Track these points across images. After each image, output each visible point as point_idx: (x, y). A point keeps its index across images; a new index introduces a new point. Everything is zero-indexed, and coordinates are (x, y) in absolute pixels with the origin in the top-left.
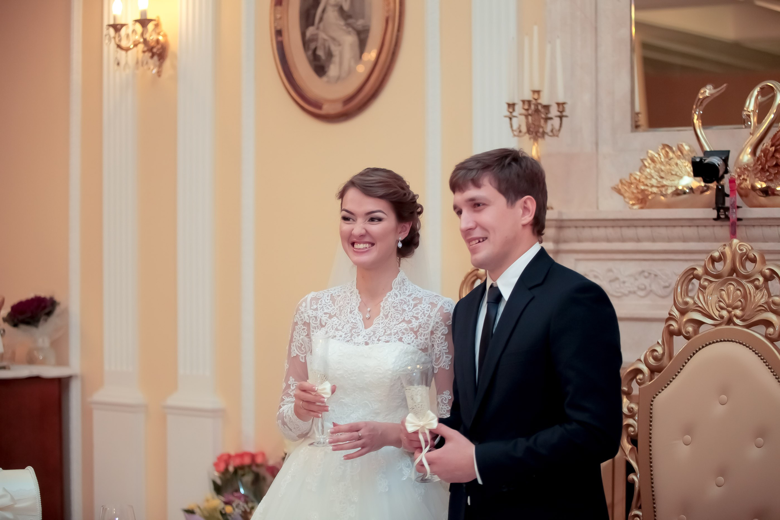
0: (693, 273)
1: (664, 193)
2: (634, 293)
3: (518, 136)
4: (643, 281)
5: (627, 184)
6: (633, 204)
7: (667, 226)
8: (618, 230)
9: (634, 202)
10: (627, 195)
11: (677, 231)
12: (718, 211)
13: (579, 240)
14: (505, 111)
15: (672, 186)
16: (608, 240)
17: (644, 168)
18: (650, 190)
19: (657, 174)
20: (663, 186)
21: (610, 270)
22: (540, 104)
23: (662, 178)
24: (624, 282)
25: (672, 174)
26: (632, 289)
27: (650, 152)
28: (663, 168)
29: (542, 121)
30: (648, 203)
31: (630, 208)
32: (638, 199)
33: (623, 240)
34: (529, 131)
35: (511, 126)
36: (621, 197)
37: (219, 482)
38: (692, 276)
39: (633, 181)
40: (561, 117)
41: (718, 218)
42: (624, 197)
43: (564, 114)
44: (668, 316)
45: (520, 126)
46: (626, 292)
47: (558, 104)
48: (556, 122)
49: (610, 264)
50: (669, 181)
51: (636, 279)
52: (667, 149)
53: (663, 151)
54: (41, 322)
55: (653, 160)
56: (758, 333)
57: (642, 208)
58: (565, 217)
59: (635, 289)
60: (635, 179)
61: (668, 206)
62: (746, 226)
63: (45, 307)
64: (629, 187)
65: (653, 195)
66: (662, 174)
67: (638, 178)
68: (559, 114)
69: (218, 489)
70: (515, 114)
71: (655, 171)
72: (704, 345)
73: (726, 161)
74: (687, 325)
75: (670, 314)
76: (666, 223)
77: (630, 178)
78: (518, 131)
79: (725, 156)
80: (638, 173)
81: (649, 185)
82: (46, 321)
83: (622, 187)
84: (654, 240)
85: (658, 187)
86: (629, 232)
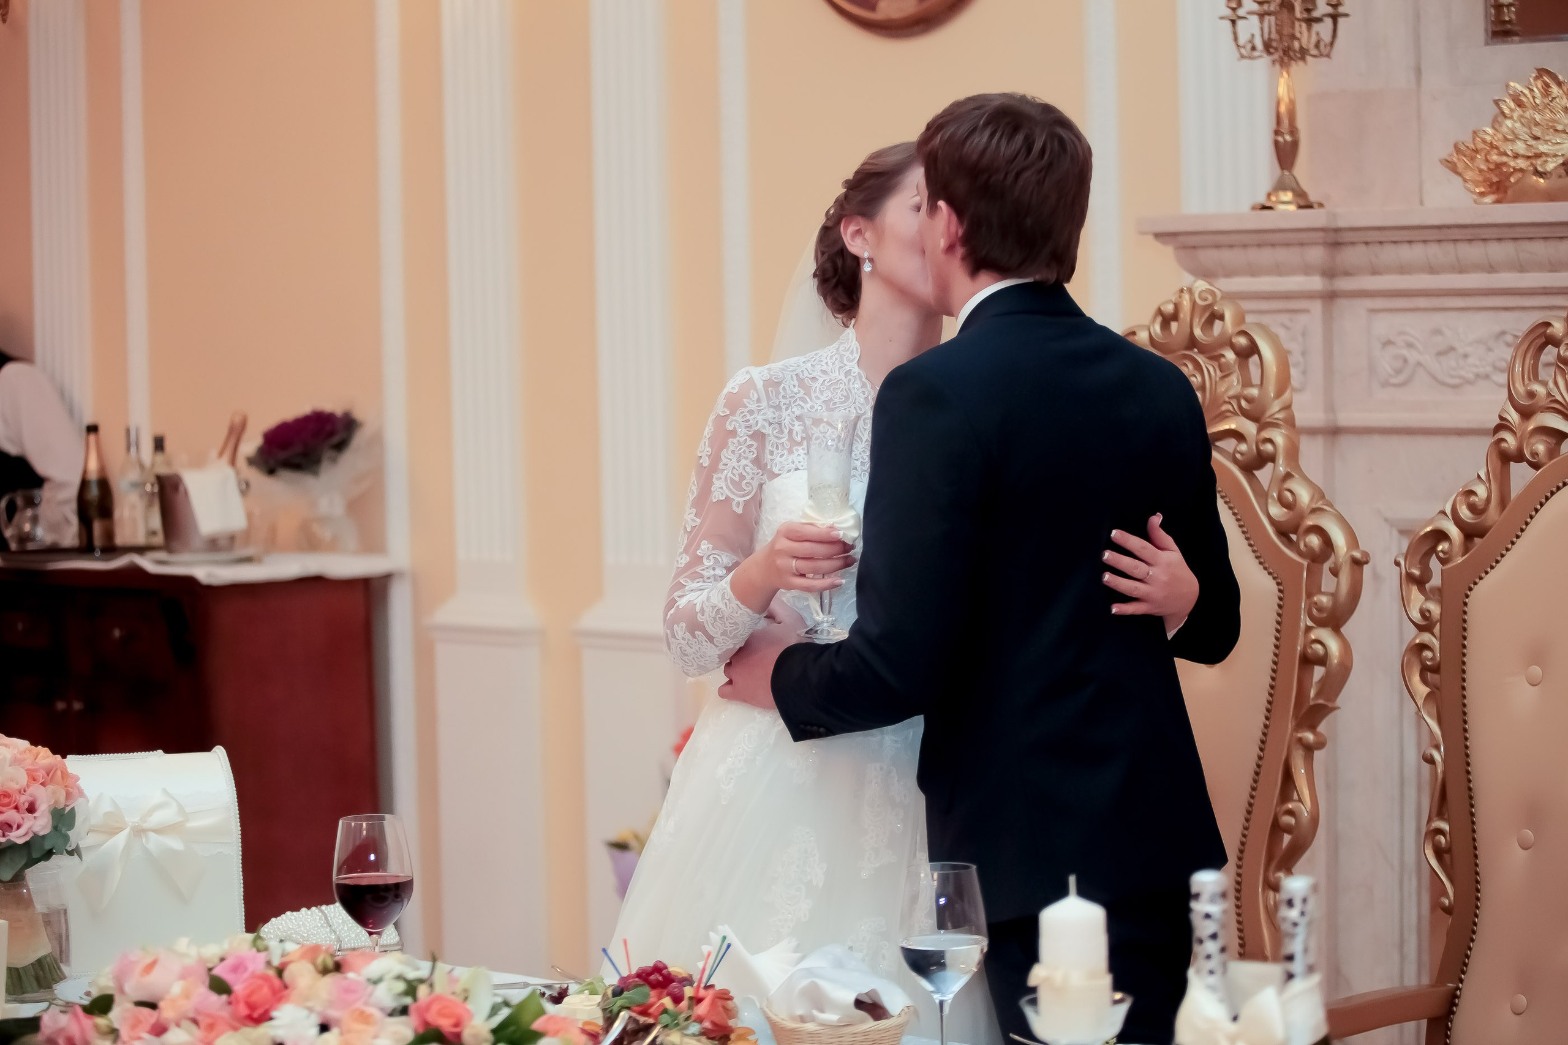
0: (1545, 333)
1: (1540, 169)
2: (1487, 377)
3: (1250, 58)
4: (1502, 352)
5: (1468, 152)
6: (1482, 194)
7: (1545, 238)
8: (1450, 247)
9: (1483, 190)
10: (1469, 175)
11: (1566, 249)
13: (1375, 272)
15: (1555, 156)
16: (1432, 270)
17: (1500, 119)
18: (1512, 164)
19: (1525, 130)
20: (1538, 156)
21: (1438, 332)
23: (1536, 138)
24: (1466, 356)
25: (1557, 131)
26: (1481, 370)
27: (1512, 84)
28: (1538, 117)
29: (1301, 29)
30: (1510, 192)
31: (1475, 202)
32: (1491, 185)
33: (1462, 269)
34: (1269, 48)
35: (1236, 39)
36: (1459, 179)
38: (1542, 340)
39: (1481, 146)
40: (1335, 17)
42: (1465, 180)
43: (1341, 10)
44: (1498, 421)
45: (1251, 41)
46: (1471, 376)
48: (1324, 29)
49: (1438, 319)
50: (1550, 144)
51: (1490, 350)
52: (1548, 80)
53: (1539, 83)
54: (325, 463)
55: (1520, 104)
57: (1498, 201)
58: (1342, 223)
59: (1489, 369)
60: (1484, 142)
63: (332, 434)
64: (1472, 159)
65: (1519, 175)
66: (1537, 131)
67: (1488, 139)
68: (1331, 10)
71: (1522, 124)
74: (1530, 440)
75: (1501, 417)
76: (1544, 232)
77: (1474, 139)
78: (1249, 46)
80: (1490, 130)
81: (1509, 153)
82: (334, 460)
83: (1459, 159)
84: (1522, 268)
85: (1528, 157)
86: (1473, 252)
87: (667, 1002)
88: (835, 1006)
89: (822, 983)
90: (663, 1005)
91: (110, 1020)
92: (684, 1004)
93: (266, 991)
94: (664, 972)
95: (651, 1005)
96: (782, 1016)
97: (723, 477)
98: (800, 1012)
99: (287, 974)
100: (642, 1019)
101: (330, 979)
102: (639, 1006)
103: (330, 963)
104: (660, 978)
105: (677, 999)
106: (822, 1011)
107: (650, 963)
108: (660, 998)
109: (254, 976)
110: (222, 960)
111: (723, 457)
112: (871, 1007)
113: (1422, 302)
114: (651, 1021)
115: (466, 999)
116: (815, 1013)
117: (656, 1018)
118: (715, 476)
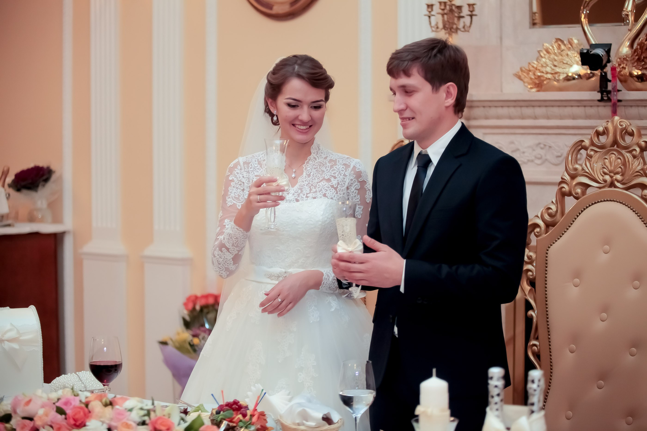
0: (581, 145)
1: (557, 78)
2: (532, 161)
3: (436, 31)
4: (539, 152)
5: (526, 71)
6: (531, 88)
7: (559, 106)
8: (519, 109)
9: (532, 86)
10: (526, 80)
11: (568, 111)
12: (602, 94)
13: (487, 118)
14: (425, 10)
15: (563, 73)
16: (511, 118)
17: (540, 58)
18: (545, 76)
19: (551, 63)
20: (556, 73)
21: (512, 143)
22: (454, 5)
23: (555, 66)
24: (524, 153)
25: (564, 63)
26: (530, 159)
27: (546, 44)
28: (556, 58)
29: (456, 19)
30: (543, 87)
31: (529, 91)
32: (535, 84)
33: (523, 117)
34: (444, 27)
35: (430, 23)
36: (521, 82)
37: (188, 318)
38: (580, 147)
39: (532, 69)
40: (471, 16)
41: (602, 100)
42: (524, 82)
43: (474, 13)
44: (561, 180)
45: (437, 24)
46: (526, 161)
47: (469, 5)
48: (467, 20)
49: (512, 138)
50: (561, 69)
51: (534, 150)
52: (560, 43)
53: (556, 44)
54: (40, 187)
55: (548, 52)
56: (635, 194)
57: (538, 91)
58: (474, 99)
59: (533, 158)
60: (533, 67)
61: (560, 89)
62: (625, 106)
63: (43, 175)
64: (528, 74)
65: (548, 81)
66: (556, 63)
67: (535, 66)
68: (469, 13)
69: (187, 325)
70: (433, 13)
71: (550, 60)
72: (591, 204)
73: (608, 52)
74: (576, 188)
75: (562, 178)
76: (558, 103)
77: (529, 66)
78: (436, 27)
79: (608, 48)
80: (535, 62)
81: (545, 72)
82: (44, 186)
83: (522, 74)
84: (548, 118)
85: (552, 74)
86: (528, 111)
87: (240, 416)
88: (313, 419)
89: (308, 410)
90: (239, 418)
91: (11, 425)
92: (248, 417)
93: (82, 413)
94: (239, 404)
95: (234, 418)
96: (288, 422)
97: (231, 197)
98: (297, 421)
99: (90, 406)
100: (231, 424)
101: (109, 408)
102: (229, 418)
103: (108, 402)
104: (237, 407)
105: (244, 416)
106: (307, 421)
107: (231, 400)
108: (237, 415)
109: (75, 407)
110: (58, 399)
111: (229, 190)
112: (327, 420)
113: (506, 131)
114: (234, 425)
115: (169, 417)
116: (304, 422)
117: (237, 423)
118: (227, 197)
